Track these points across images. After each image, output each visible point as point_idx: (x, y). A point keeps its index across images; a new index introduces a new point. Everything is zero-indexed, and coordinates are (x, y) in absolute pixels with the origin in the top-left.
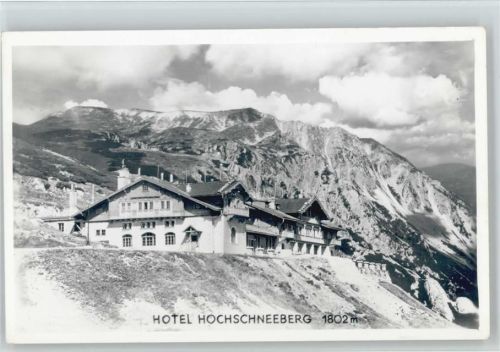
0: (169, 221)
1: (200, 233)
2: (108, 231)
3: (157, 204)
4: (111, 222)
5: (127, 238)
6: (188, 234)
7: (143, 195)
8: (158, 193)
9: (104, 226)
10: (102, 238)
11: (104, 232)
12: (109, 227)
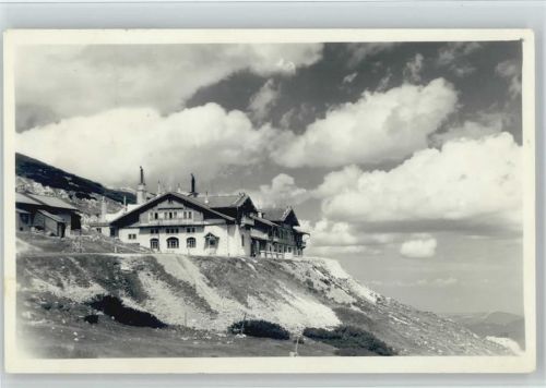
0: (190, 229)
1: (217, 239)
2: (138, 236)
3: (180, 214)
4: (141, 228)
5: (155, 243)
6: (207, 239)
7: (169, 206)
8: (182, 206)
9: (136, 231)
10: (132, 241)
11: (135, 236)
12: (140, 233)
